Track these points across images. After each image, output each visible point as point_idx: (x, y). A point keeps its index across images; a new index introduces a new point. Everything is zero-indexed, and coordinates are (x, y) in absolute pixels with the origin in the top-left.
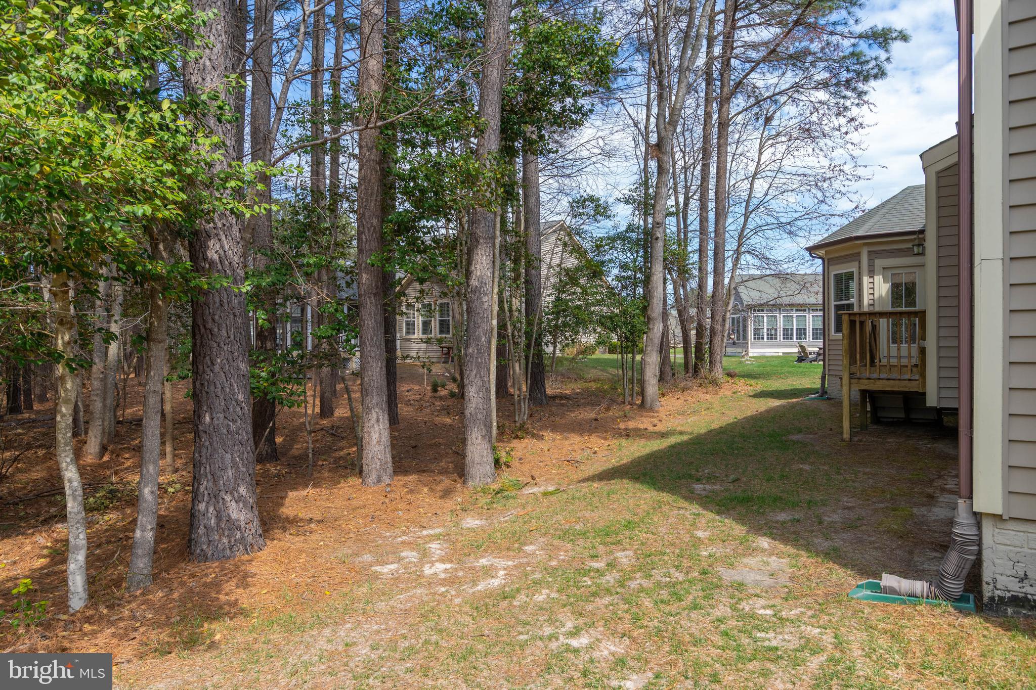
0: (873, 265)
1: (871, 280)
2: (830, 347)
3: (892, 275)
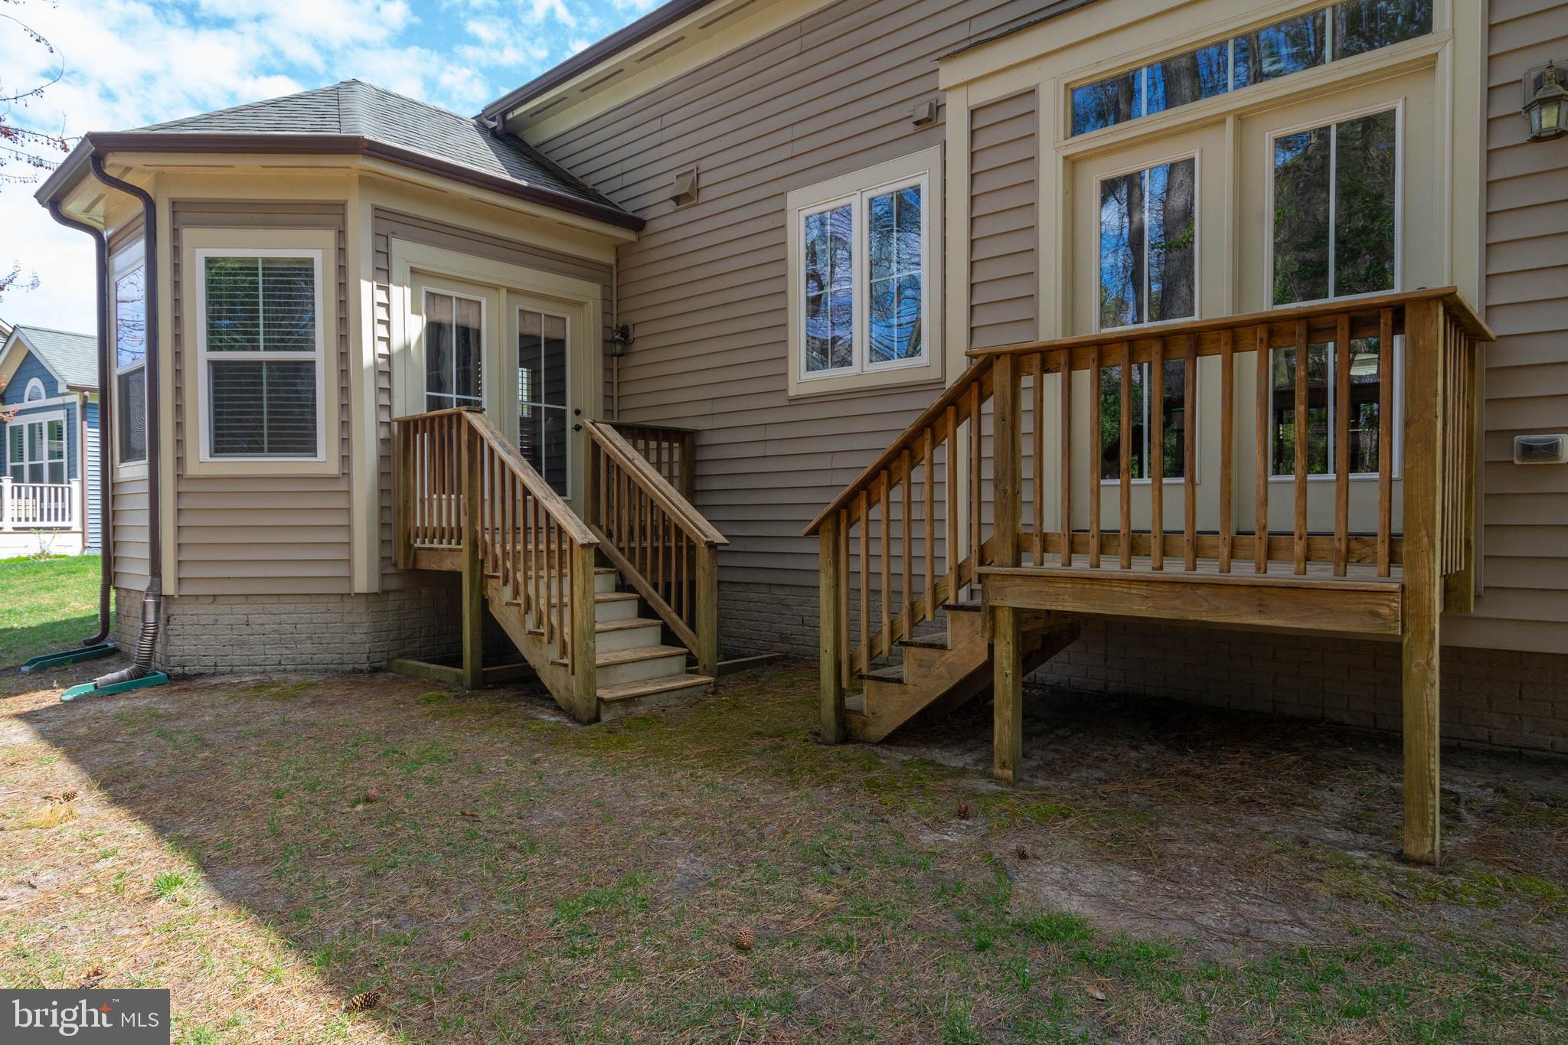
0: (389, 256)
1: (381, 297)
2: (187, 503)
3: (431, 296)
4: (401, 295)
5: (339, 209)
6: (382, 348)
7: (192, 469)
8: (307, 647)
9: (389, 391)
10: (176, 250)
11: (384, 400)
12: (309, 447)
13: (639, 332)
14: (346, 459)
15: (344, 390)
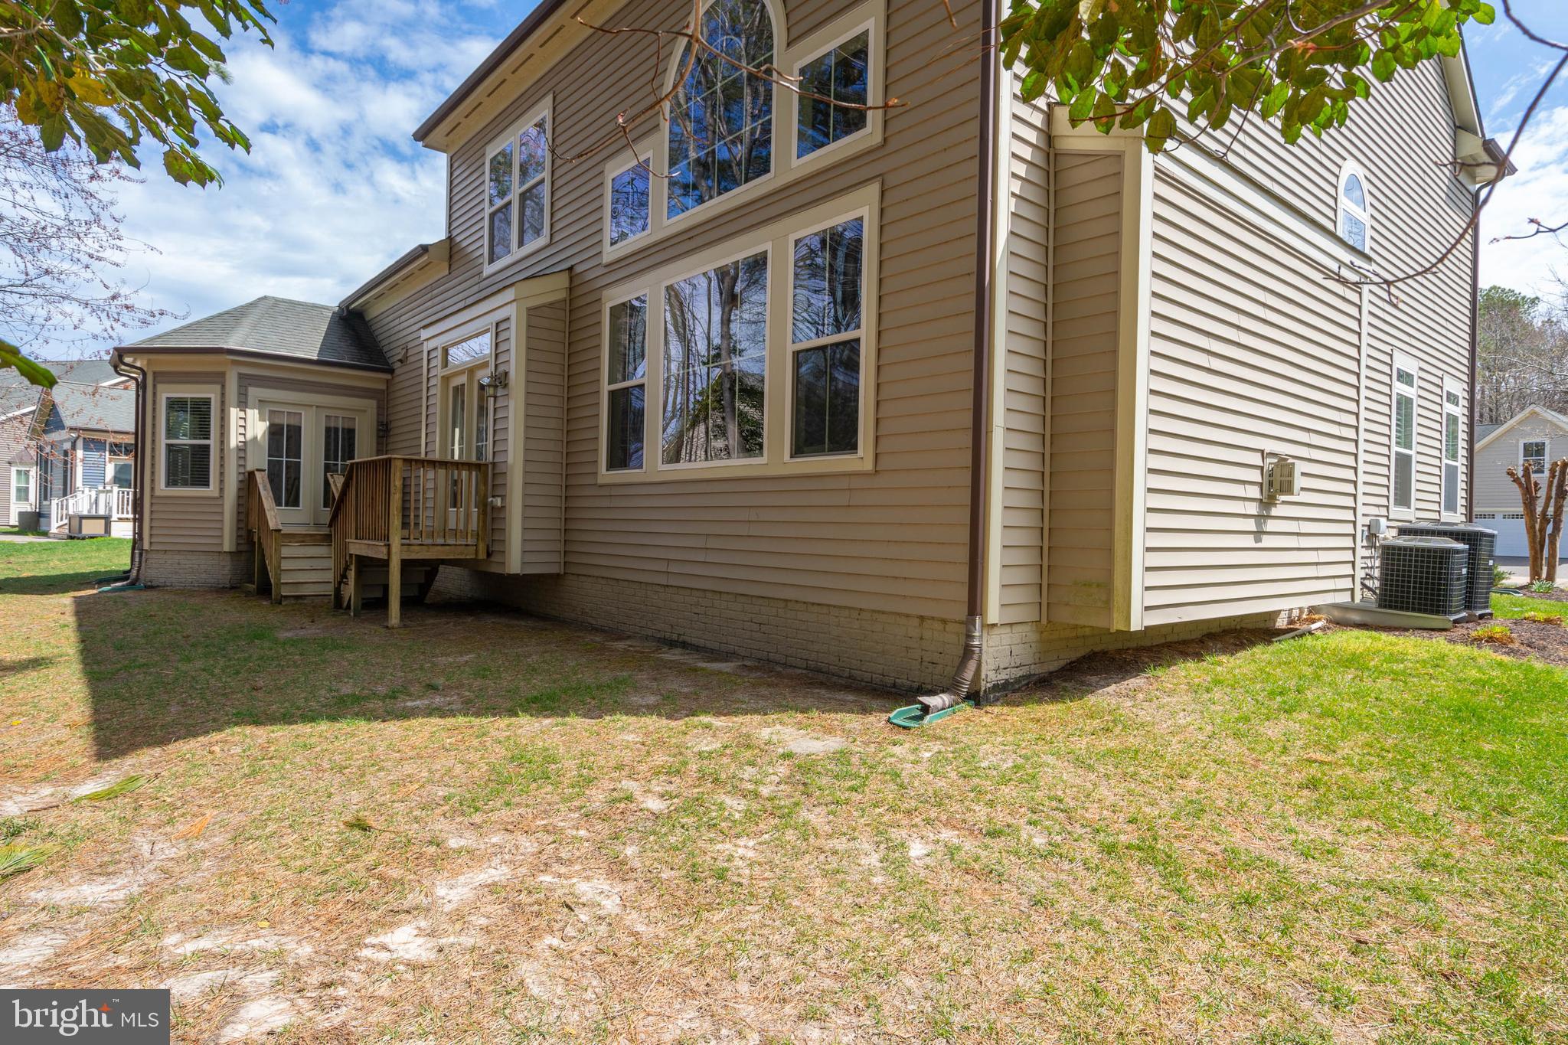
0: (246, 395)
1: (242, 414)
2: (155, 508)
3: (271, 412)
4: (253, 414)
5: (222, 375)
6: (242, 438)
7: (157, 493)
8: (204, 576)
9: (244, 458)
10: (154, 394)
11: (242, 462)
12: (206, 484)
13: (394, 425)
14: (221, 490)
15: (222, 458)
